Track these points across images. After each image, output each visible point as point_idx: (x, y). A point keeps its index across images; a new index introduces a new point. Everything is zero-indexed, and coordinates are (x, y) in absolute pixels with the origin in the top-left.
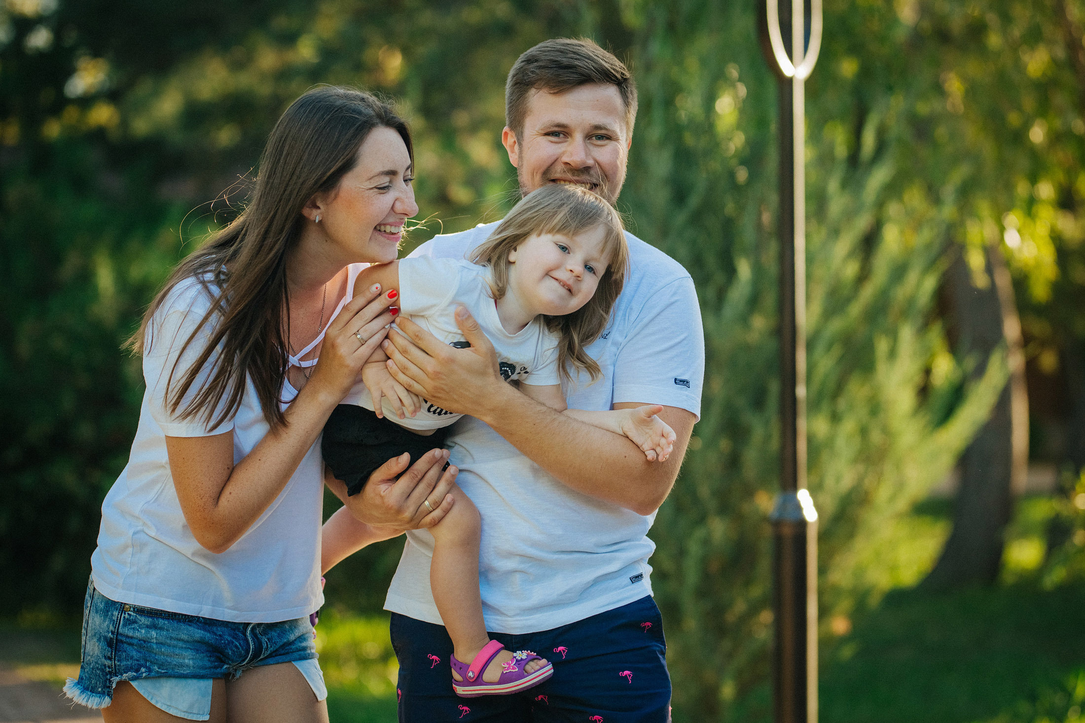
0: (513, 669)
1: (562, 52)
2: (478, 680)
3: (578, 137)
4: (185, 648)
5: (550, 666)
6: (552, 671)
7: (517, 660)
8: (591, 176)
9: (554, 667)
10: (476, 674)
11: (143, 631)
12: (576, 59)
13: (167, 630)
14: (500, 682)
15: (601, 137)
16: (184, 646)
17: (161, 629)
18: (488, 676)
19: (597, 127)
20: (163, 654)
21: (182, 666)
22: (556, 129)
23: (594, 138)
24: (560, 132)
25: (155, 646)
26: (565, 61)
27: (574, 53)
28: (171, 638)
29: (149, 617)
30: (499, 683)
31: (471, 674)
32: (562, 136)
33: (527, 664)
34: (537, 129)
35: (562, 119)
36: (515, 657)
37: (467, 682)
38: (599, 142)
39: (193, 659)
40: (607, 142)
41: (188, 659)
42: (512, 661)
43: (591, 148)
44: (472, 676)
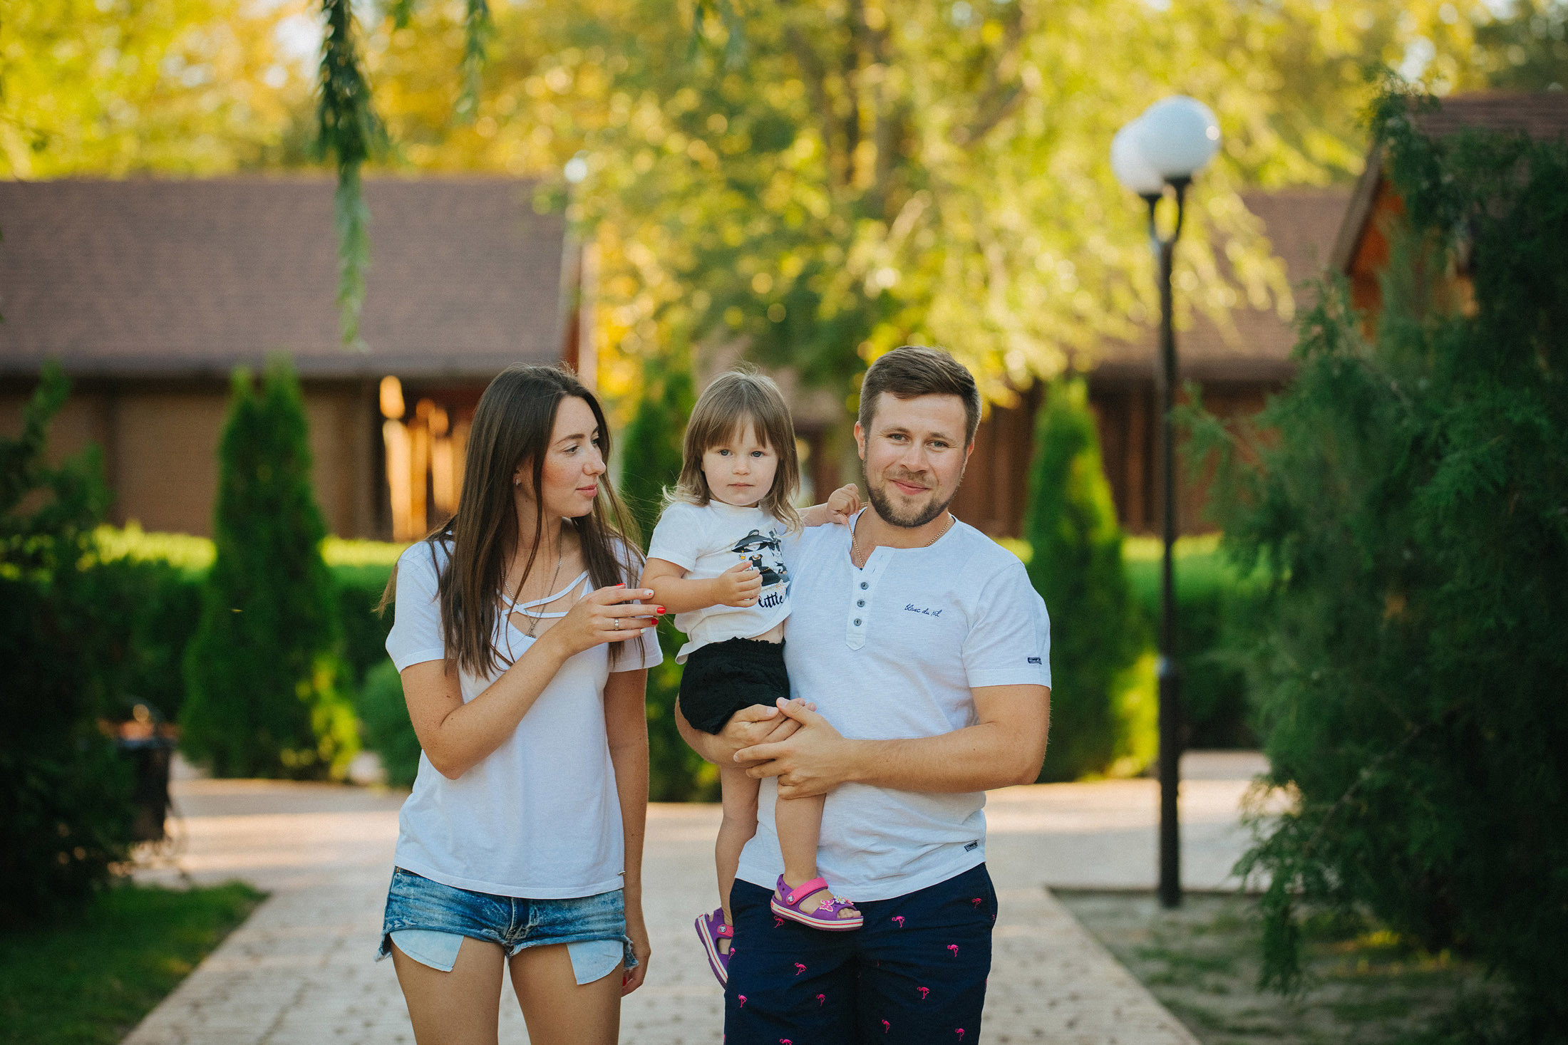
0: (829, 908)
1: (912, 362)
2: (795, 906)
3: (918, 442)
4: (438, 904)
5: (861, 920)
6: (862, 924)
7: (835, 902)
8: (923, 480)
9: (864, 922)
10: (796, 900)
11: (405, 889)
12: (924, 371)
13: (423, 887)
14: (814, 915)
15: (939, 444)
16: (437, 902)
17: (418, 886)
18: (803, 906)
19: (936, 435)
20: (417, 908)
21: (431, 919)
22: (898, 432)
23: (933, 444)
24: (900, 435)
25: (411, 901)
26: (913, 371)
27: (923, 364)
28: (426, 894)
29: (409, 876)
30: (812, 916)
31: (790, 898)
32: (903, 438)
33: (843, 909)
34: (881, 430)
35: (905, 423)
36: (835, 899)
37: (784, 904)
38: (937, 449)
39: (443, 914)
40: (944, 449)
41: (439, 915)
42: (831, 901)
43: (928, 453)
44: (791, 901)
